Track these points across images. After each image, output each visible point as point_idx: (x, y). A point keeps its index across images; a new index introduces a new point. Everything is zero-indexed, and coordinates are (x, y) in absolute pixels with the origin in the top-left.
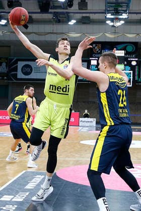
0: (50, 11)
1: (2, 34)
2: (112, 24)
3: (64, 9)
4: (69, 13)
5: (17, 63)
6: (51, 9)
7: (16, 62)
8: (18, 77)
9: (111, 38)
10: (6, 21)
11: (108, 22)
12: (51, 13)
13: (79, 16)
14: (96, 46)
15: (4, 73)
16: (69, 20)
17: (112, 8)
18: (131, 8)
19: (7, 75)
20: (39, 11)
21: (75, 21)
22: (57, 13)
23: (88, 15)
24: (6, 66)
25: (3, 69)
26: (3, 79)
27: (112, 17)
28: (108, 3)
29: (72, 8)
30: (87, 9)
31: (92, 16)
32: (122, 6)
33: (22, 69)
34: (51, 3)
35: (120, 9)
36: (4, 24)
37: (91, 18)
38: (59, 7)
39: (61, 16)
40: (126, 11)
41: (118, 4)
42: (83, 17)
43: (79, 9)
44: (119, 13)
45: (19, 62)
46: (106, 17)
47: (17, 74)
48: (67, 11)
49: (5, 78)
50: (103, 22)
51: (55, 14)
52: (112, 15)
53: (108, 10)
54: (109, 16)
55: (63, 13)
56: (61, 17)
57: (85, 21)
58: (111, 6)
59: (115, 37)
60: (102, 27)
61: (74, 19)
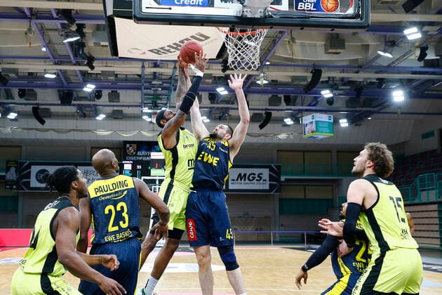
0: (73, 102)
1: (10, 131)
2: (149, 120)
3: (90, 100)
4: (96, 105)
5: (30, 168)
6: (75, 100)
7: (29, 166)
8: (31, 186)
9: (149, 137)
10: (16, 115)
11: (145, 117)
12: (74, 105)
13: (109, 110)
14: (131, 146)
15: (12, 181)
16: (97, 115)
17: (150, 101)
18: (172, 101)
19: (17, 183)
20: (59, 102)
21: (104, 116)
22: (82, 105)
23: (120, 108)
24: (16, 171)
25: (12, 175)
26: (11, 188)
27: (150, 111)
28: (145, 95)
29: (101, 100)
30: (119, 102)
31: (126, 110)
32: (161, 99)
33: (37, 175)
34: (74, 93)
35: (160, 102)
36: (13, 118)
37: (124, 112)
38: (85, 98)
39: (87, 109)
40: (166, 104)
41: (157, 97)
42: (114, 111)
43: (110, 101)
44: (158, 106)
45: (32, 167)
46: (142, 111)
47: (29, 182)
48: (94, 103)
49: (14, 187)
50: (138, 117)
51: (80, 107)
52: (149, 109)
53: (145, 103)
54: (146, 110)
55: (89, 106)
56: (87, 111)
57: (116, 115)
58: (149, 99)
59: (153, 136)
60: (137, 123)
61: (104, 113)
